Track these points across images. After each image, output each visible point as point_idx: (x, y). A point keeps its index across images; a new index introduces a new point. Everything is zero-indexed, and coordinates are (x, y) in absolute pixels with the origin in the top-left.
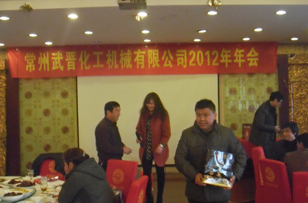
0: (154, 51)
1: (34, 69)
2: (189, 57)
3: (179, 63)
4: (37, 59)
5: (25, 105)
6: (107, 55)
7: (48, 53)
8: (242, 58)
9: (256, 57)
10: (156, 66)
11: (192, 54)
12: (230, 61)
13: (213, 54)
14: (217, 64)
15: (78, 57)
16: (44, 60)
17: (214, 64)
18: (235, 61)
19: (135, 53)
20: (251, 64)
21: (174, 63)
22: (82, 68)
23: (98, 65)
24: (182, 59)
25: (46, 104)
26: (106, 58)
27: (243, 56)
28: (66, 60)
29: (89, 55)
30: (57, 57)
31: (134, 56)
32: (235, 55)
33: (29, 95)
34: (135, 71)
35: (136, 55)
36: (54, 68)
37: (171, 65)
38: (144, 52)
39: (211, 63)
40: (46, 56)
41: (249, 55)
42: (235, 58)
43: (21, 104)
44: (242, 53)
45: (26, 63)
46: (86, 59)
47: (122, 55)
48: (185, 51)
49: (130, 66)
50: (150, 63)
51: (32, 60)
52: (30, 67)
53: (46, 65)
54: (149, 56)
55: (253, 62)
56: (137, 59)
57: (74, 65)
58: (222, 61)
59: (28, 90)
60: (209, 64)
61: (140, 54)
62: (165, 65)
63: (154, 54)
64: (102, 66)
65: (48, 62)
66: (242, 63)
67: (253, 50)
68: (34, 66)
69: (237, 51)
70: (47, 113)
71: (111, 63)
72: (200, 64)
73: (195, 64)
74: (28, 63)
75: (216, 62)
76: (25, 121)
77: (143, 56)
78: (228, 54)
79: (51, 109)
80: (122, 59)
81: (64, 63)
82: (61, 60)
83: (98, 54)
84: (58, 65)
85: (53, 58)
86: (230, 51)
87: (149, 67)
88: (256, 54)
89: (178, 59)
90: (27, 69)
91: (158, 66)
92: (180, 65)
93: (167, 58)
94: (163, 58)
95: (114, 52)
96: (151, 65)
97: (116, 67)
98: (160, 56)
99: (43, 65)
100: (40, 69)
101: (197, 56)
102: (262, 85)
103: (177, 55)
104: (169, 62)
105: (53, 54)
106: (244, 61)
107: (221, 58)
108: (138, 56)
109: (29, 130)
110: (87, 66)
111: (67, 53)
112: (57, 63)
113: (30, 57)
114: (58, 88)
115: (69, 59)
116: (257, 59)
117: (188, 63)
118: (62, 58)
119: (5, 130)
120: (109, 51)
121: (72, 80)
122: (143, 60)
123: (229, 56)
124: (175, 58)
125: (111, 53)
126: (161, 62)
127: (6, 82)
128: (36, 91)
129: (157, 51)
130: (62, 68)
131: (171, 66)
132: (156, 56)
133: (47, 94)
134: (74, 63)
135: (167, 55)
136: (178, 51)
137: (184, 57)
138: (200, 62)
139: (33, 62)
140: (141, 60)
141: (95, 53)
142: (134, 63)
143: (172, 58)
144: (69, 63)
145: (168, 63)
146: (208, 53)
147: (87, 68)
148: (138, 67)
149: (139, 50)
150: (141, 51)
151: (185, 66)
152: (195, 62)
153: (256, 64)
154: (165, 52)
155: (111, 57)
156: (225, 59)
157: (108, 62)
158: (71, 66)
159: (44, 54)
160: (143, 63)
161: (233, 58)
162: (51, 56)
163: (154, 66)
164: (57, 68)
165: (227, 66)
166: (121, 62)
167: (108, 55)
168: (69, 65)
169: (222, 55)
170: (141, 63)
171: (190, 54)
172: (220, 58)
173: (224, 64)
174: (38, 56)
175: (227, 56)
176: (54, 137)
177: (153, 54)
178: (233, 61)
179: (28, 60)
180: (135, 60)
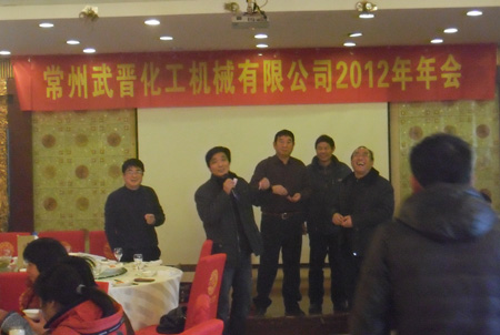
0: (274, 62)
1: (60, 95)
2: (336, 73)
3: (317, 84)
4: (66, 78)
5: (43, 158)
6: (191, 70)
7: (85, 67)
8: (432, 74)
9: (457, 71)
10: (278, 90)
11: (342, 67)
12: (410, 79)
13: (379, 66)
14: (387, 85)
15: (138, 73)
16: (79, 79)
17: (381, 85)
18: (419, 79)
19: (240, 66)
20: (447, 85)
21: (310, 83)
22: (146, 94)
23: (175, 88)
24: (323, 76)
25: (81, 156)
26: (189, 76)
27: (433, 69)
28: (118, 78)
29: (158, 70)
30: (102, 73)
31: (238, 72)
32: (419, 68)
33: (49, 142)
34: (240, 98)
35: (242, 70)
36: (95, 94)
37: (303, 87)
38: (256, 65)
39: (375, 83)
40: (82, 72)
41: (445, 67)
42: (418, 74)
43: (35, 157)
44: (431, 65)
45: (45, 84)
46: (153, 78)
47: (216, 70)
48: (329, 63)
49: (231, 89)
50: (266, 84)
51: (57, 78)
52: (54, 90)
53: (82, 87)
54: (266, 72)
55: (452, 80)
56: (243, 77)
57: (131, 88)
58: (395, 80)
59: (47, 132)
60: (371, 85)
61: (248, 68)
62: (294, 87)
63: (274, 68)
64: (182, 89)
65: (85, 83)
66: (431, 83)
67: (451, 59)
68: (60, 89)
69: (423, 60)
70: (82, 172)
71: (197, 85)
72: (355, 86)
73: (345, 86)
74: (49, 83)
75: (384, 81)
76: (43, 187)
77: (254, 72)
78: (407, 66)
79: (89, 166)
80: (217, 76)
81: (113, 83)
82: (108, 79)
83: (174, 68)
84: (103, 87)
85: (94, 76)
86: (408, 62)
87: (265, 90)
88: (457, 66)
89: (317, 76)
90: (48, 95)
91: (281, 89)
92: (320, 87)
93: (297, 74)
94: (289, 76)
95: (203, 64)
96: (269, 88)
97: (207, 90)
98: (285, 72)
99: (76, 87)
100: (71, 95)
101: (350, 70)
102: (470, 120)
103: (315, 69)
104: (301, 81)
105: (95, 69)
106: (434, 78)
107: (394, 74)
108: (245, 72)
109: (51, 204)
110: (156, 89)
111: (119, 66)
112: (101, 84)
113: (53, 73)
114: (103, 129)
115: (124, 78)
116: (459, 75)
117: (334, 84)
118: (110, 75)
119: (7, 204)
120: (194, 63)
121: (127, 114)
122: (254, 78)
123: (408, 70)
124: (312, 74)
125: (197, 66)
126: (287, 83)
127: (9, 117)
128: (62, 134)
129: (279, 62)
130: (110, 94)
131: (304, 89)
132: (276, 71)
133: (82, 140)
134: (131, 83)
135: (297, 69)
136: (316, 62)
137: (326, 73)
138: (356, 81)
139: (58, 83)
140: (249, 78)
141: (169, 67)
142: (238, 85)
143: (305, 74)
144: (122, 84)
145: (298, 84)
146: (369, 65)
147: (154, 93)
148: (245, 91)
149: (248, 61)
150: (252, 62)
151: (329, 90)
152: (347, 80)
153: (456, 84)
154: (294, 64)
155: (197, 74)
156: (400, 75)
157: (193, 82)
158: (126, 89)
159: (79, 68)
160: (254, 84)
161: (415, 74)
162: (90, 72)
163: (273, 89)
164: (102, 92)
165: (403, 88)
166: (216, 82)
167: (193, 70)
168: (122, 89)
169: (395, 69)
170: (249, 84)
171: (338, 67)
172: (391, 74)
173: (399, 84)
174: (67, 71)
175: (404, 71)
176: (95, 215)
177: (272, 69)
178: (415, 79)
179: (50, 79)
180: (240, 79)
